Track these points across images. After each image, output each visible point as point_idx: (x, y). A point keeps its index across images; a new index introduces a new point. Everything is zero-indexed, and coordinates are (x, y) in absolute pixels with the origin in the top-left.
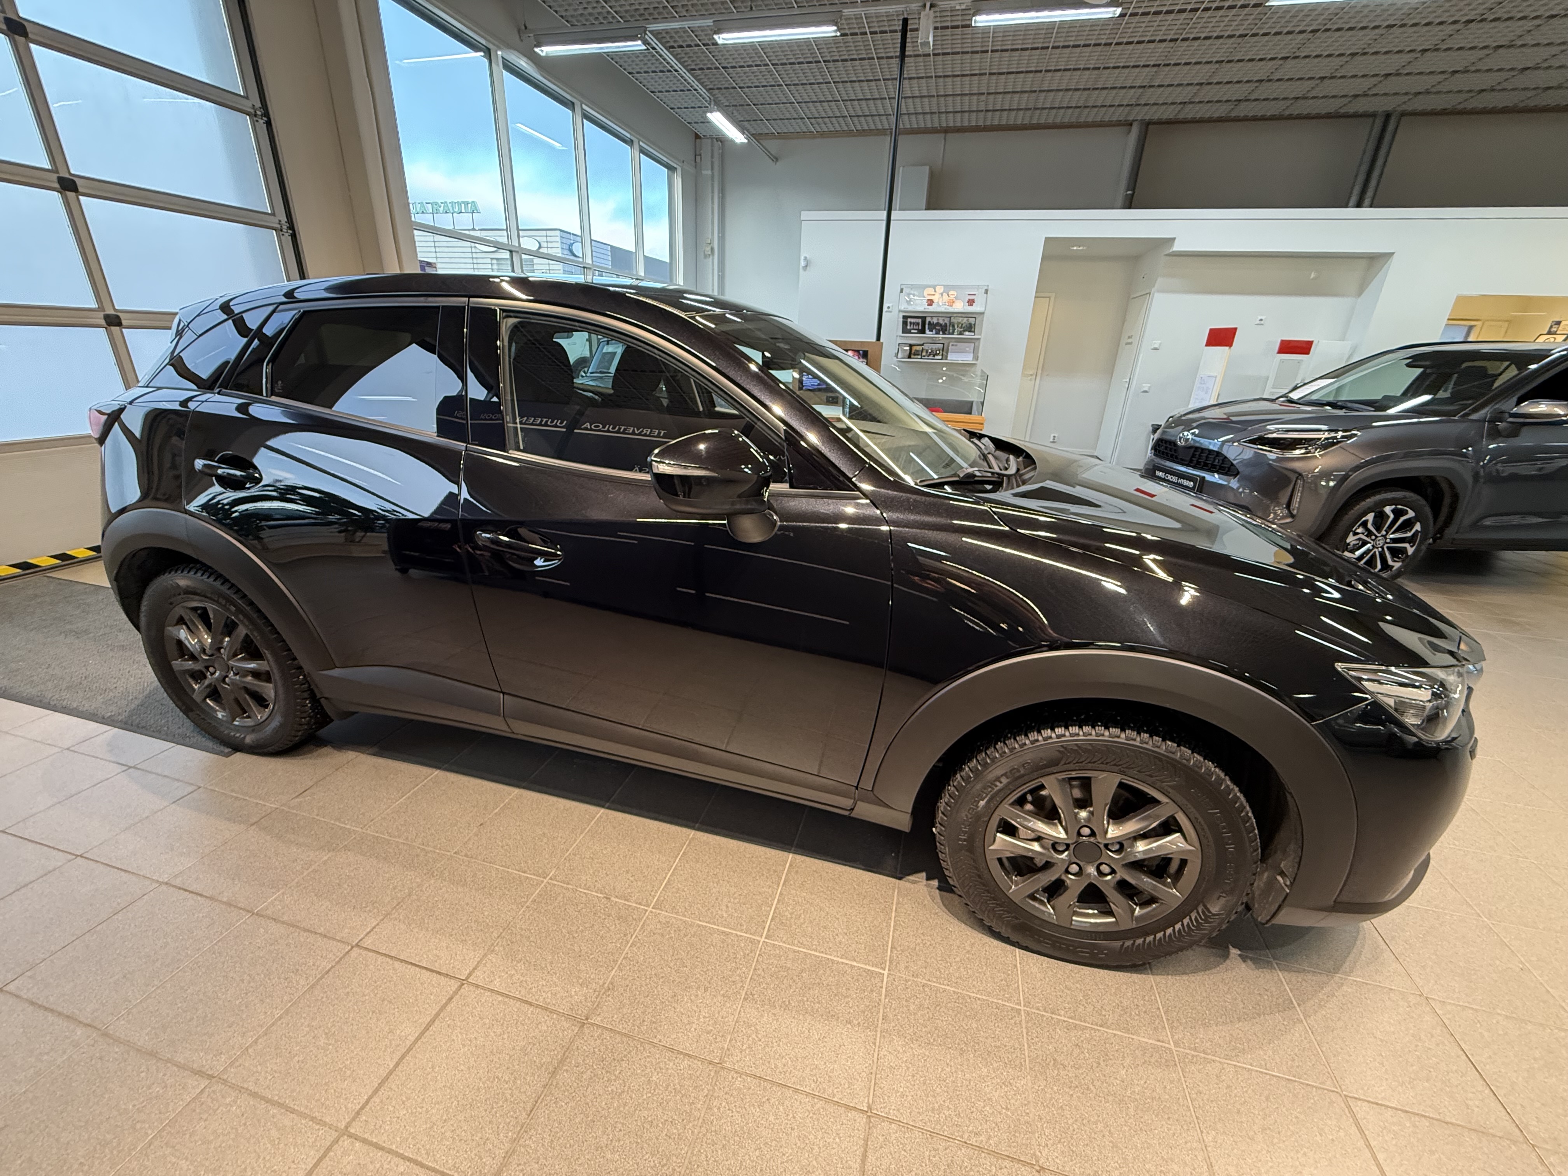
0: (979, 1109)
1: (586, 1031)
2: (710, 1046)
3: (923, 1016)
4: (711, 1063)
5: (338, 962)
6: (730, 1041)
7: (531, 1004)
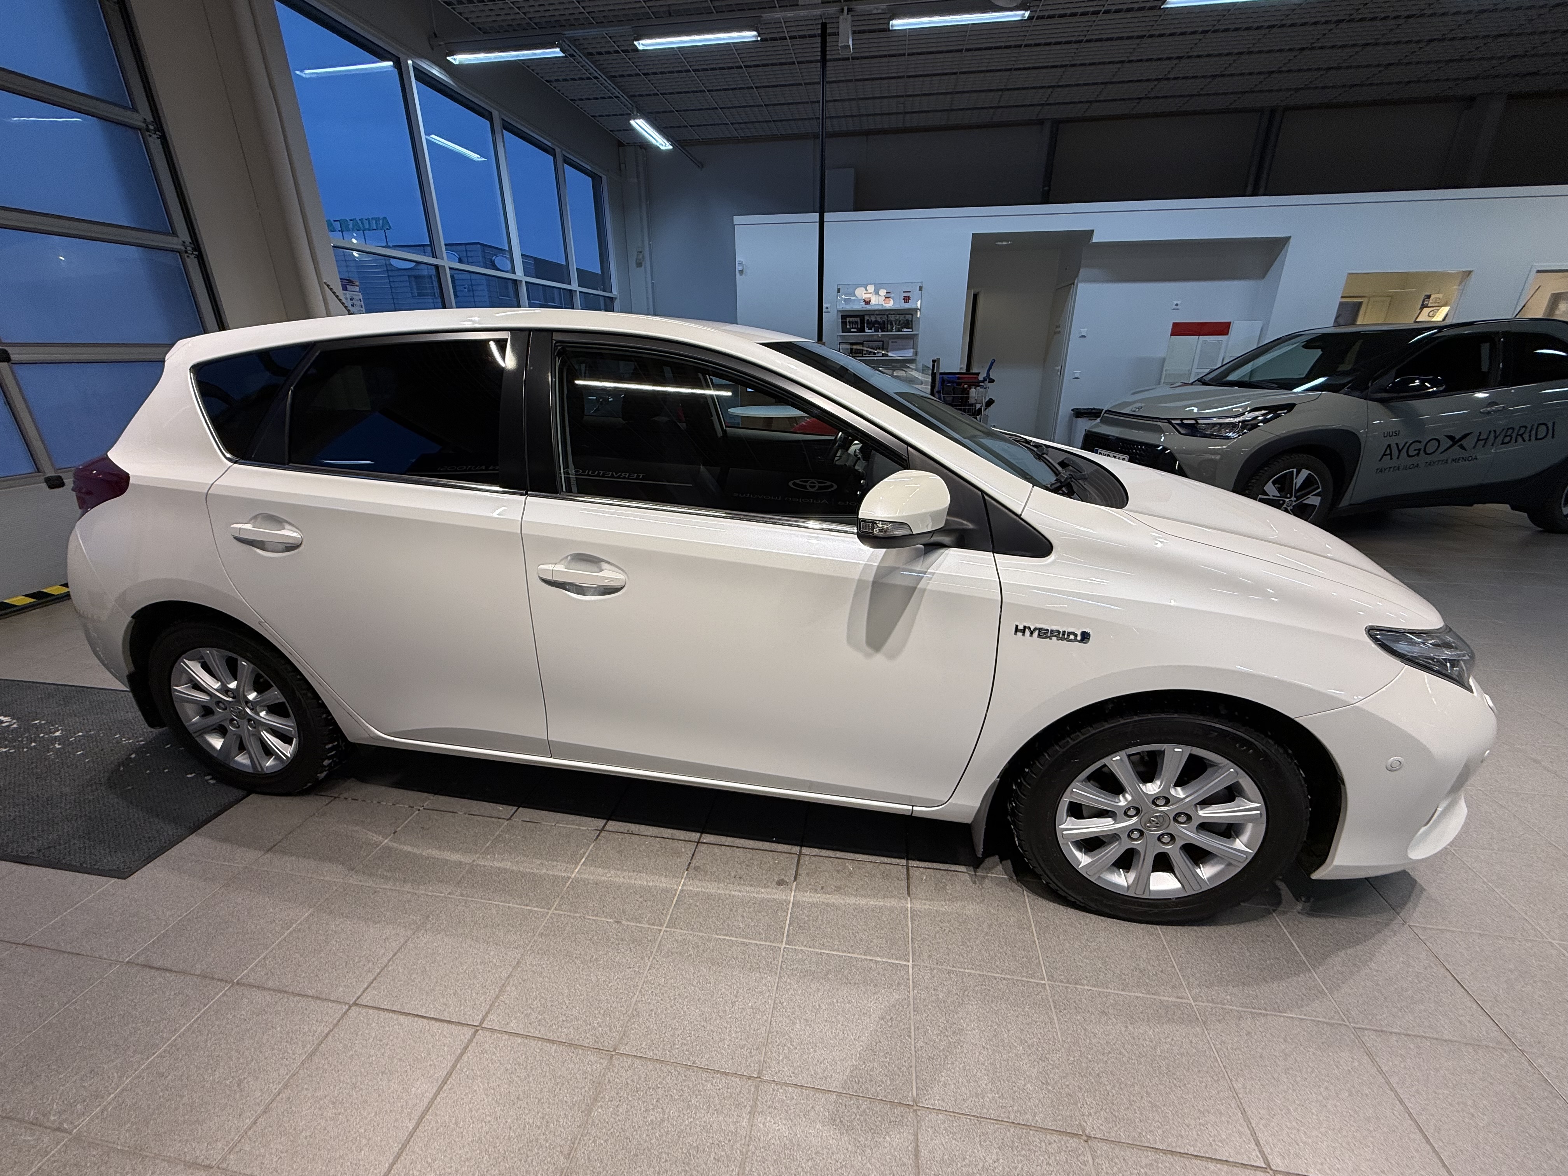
0: (1021, 1086)
1: (616, 1063)
2: (746, 1060)
3: (953, 1002)
4: (749, 1077)
5: (337, 1024)
6: (766, 1053)
7: (553, 1042)
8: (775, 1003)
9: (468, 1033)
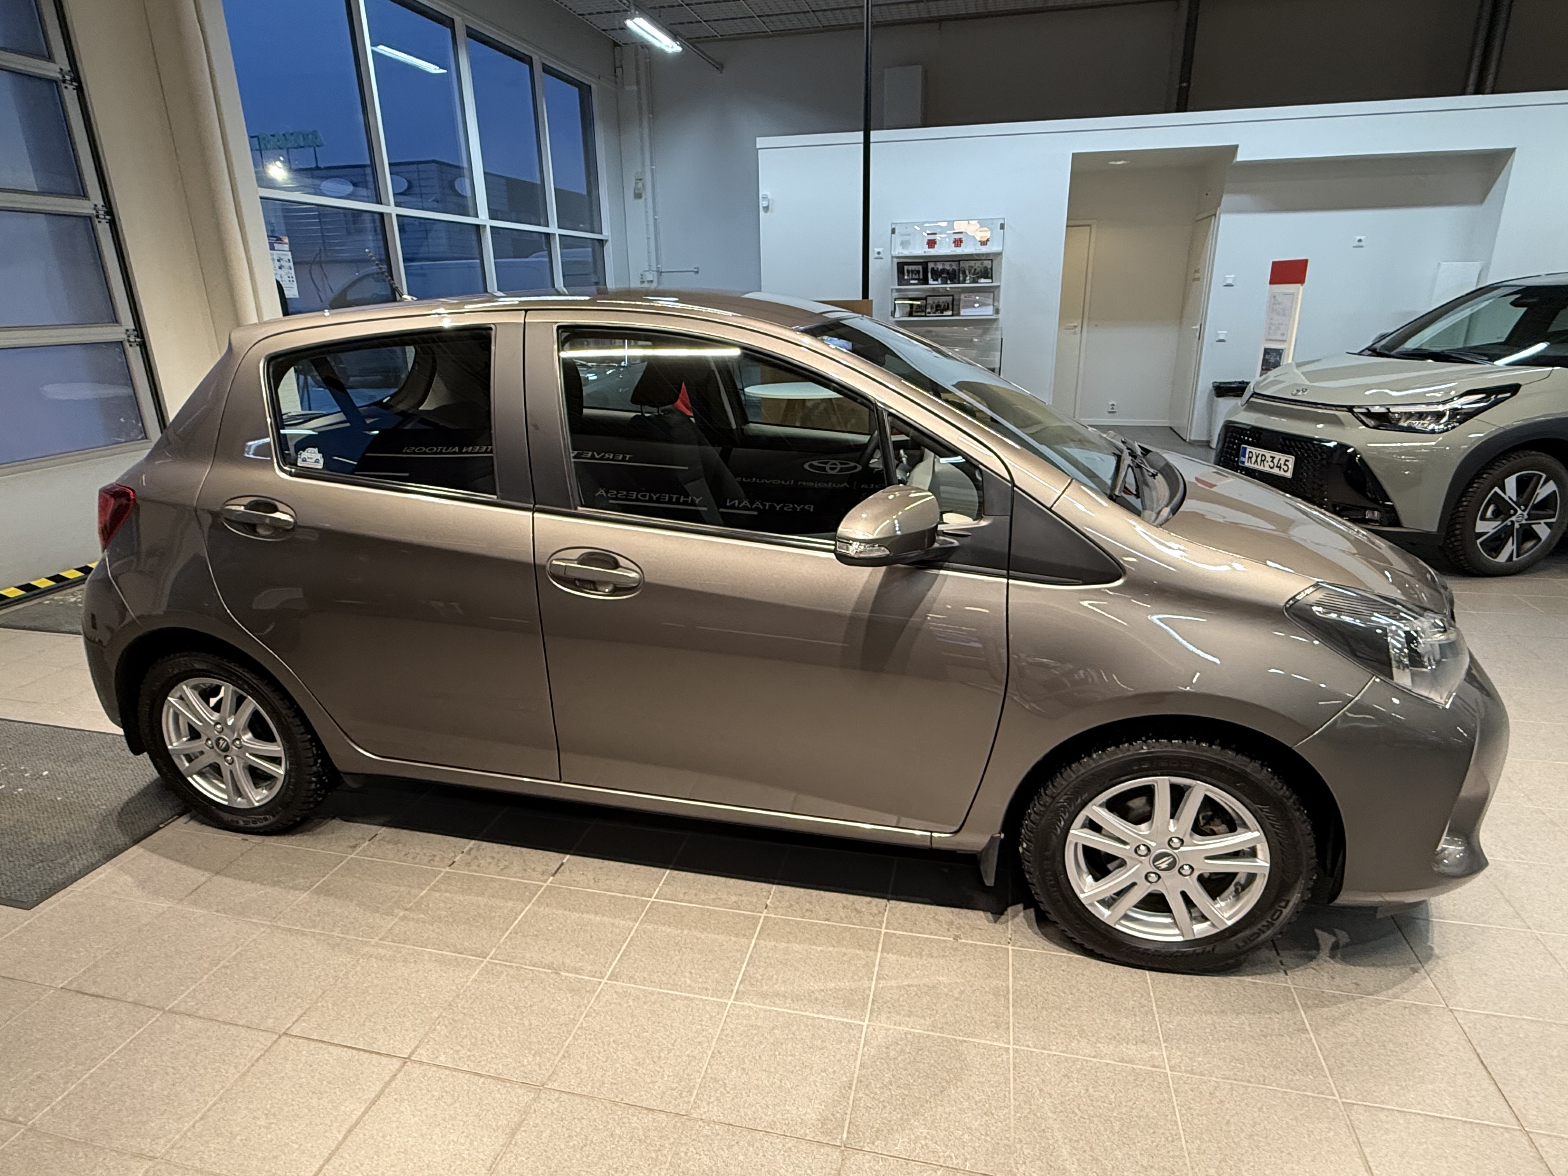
0: (959, 1136)
1: (543, 1096)
2: (675, 1100)
3: (904, 1060)
4: (677, 1114)
5: (267, 1051)
6: (697, 1094)
7: (481, 1076)
8: (713, 1053)
9: (397, 1063)
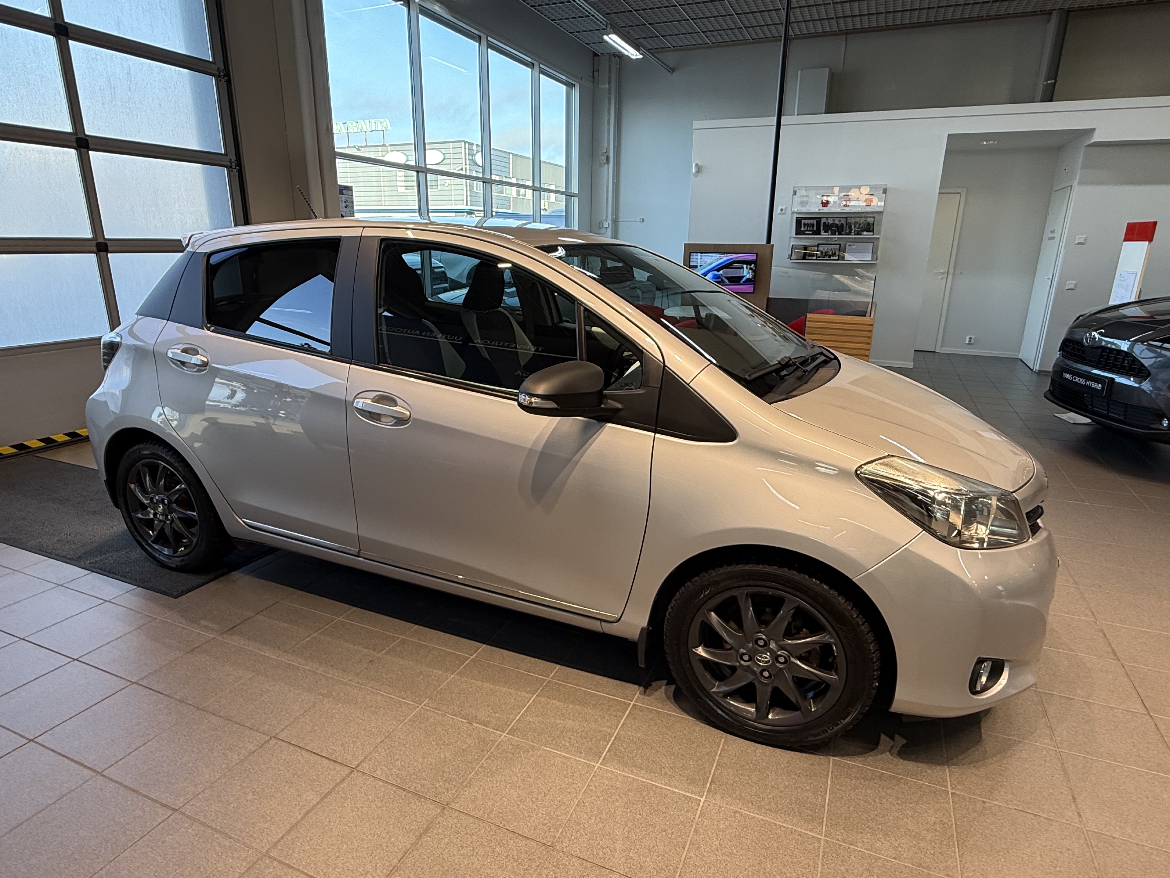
1: (446, 812)
2: (545, 833)
3: (730, 833)
4: (544, 845)
5: (261, 747)
6: (562, 832)
7: (404, 790)
8: (579, 802)
9: (347, 771)
